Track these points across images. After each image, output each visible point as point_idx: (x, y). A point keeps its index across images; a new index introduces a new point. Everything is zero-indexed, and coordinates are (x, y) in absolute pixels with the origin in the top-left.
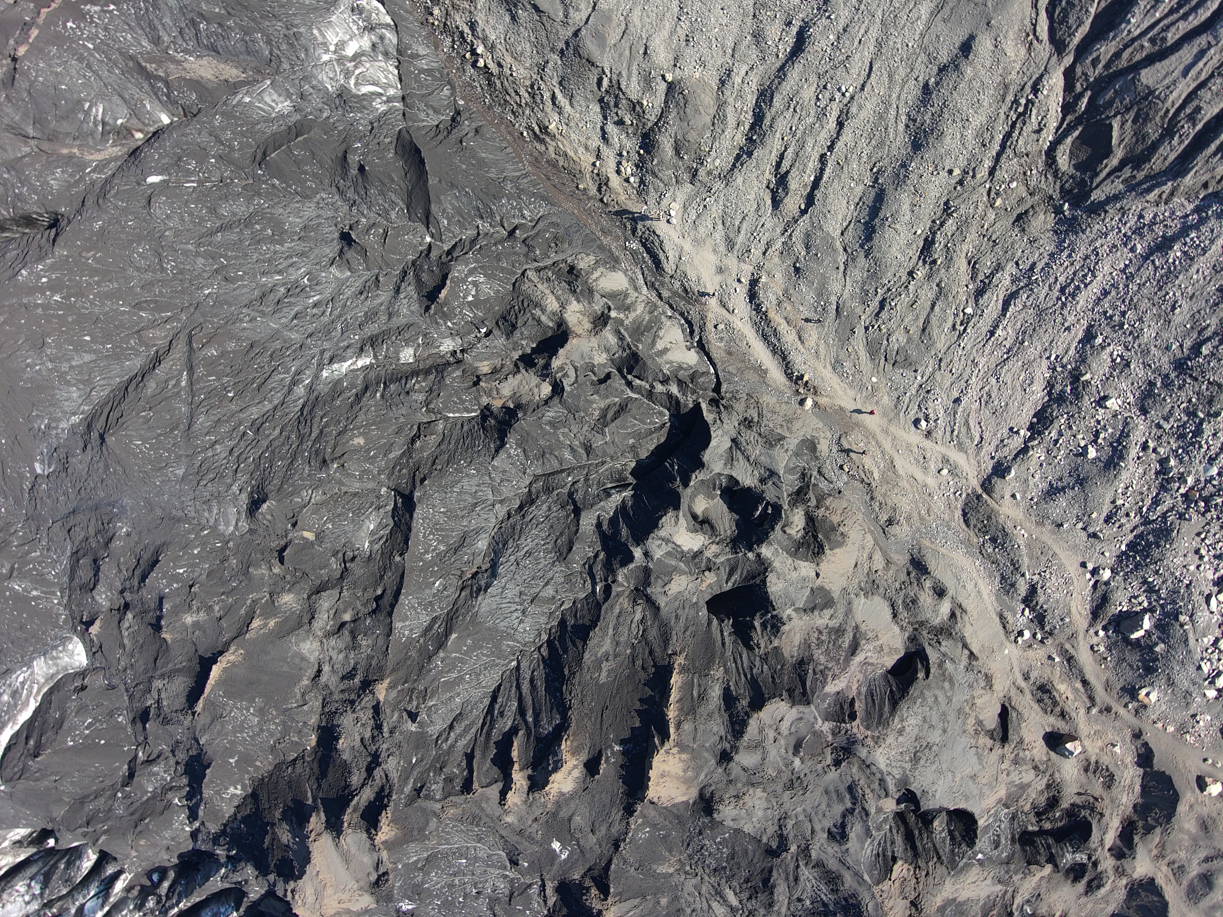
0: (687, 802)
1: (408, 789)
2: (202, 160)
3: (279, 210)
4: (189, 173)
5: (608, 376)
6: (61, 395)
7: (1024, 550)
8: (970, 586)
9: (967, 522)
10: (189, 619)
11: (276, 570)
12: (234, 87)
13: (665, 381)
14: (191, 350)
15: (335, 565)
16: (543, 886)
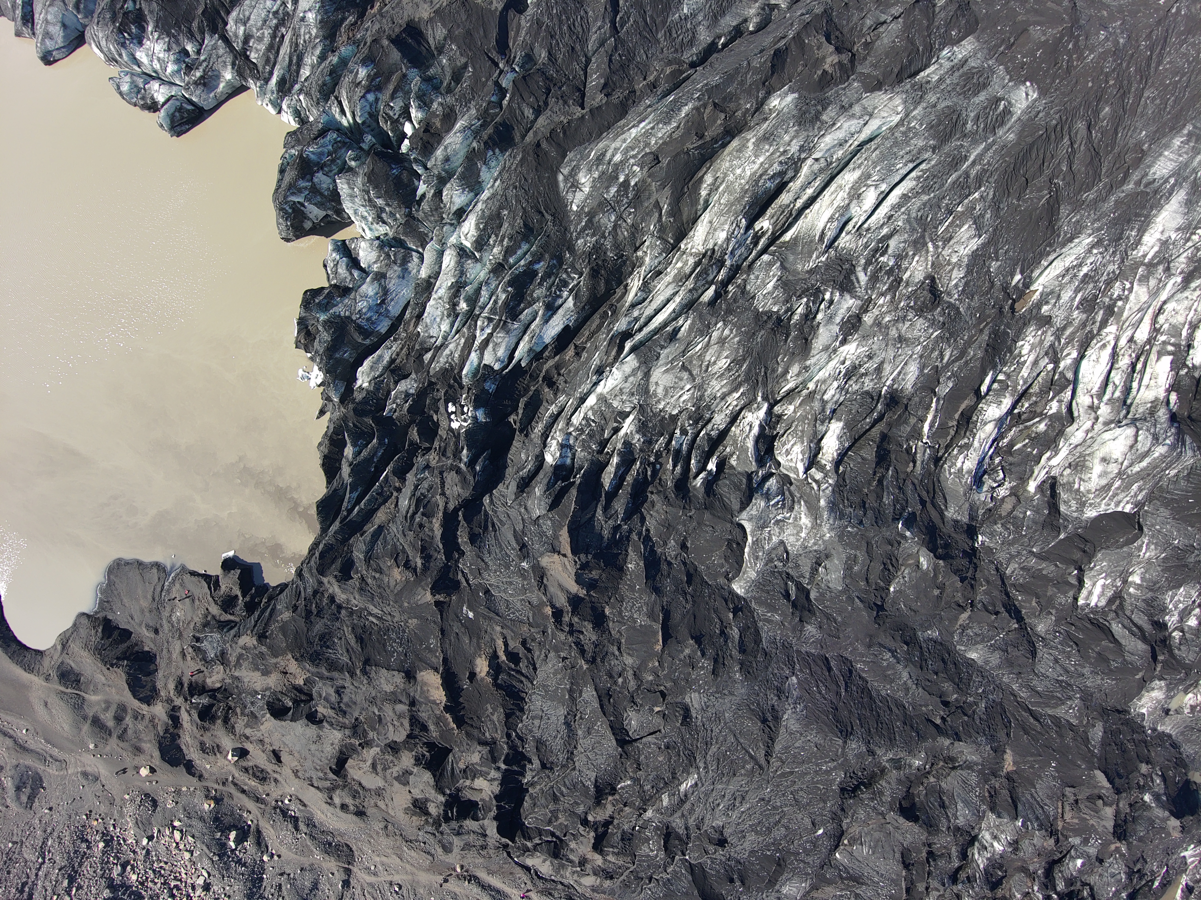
0: (420, 671)
1: (550, 631)
2: (805, 849)
3: (761, 839)
4: (807, 842)
5: (565, 836)
6: (797, 726)
7: (312, 848)
8: (329, 814)
9: (347, 846)
10: (687, 651)
11: (662, 688)
12: (814, 887)
13: (535, 846)
14: (757, 763)
15: (639, 701)
16: (467, 581)
